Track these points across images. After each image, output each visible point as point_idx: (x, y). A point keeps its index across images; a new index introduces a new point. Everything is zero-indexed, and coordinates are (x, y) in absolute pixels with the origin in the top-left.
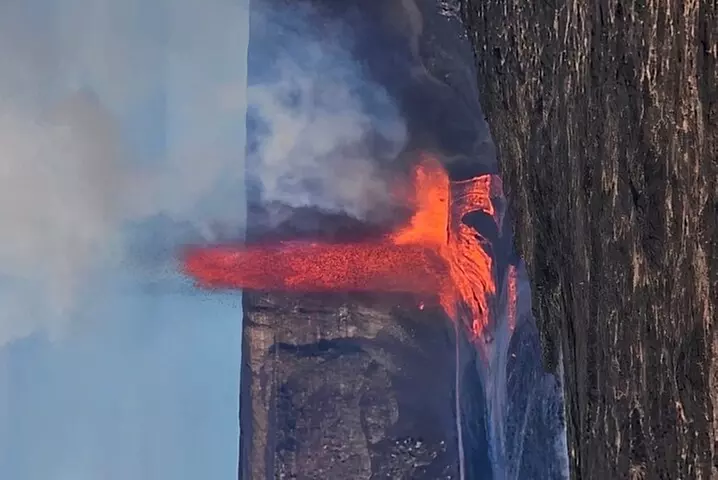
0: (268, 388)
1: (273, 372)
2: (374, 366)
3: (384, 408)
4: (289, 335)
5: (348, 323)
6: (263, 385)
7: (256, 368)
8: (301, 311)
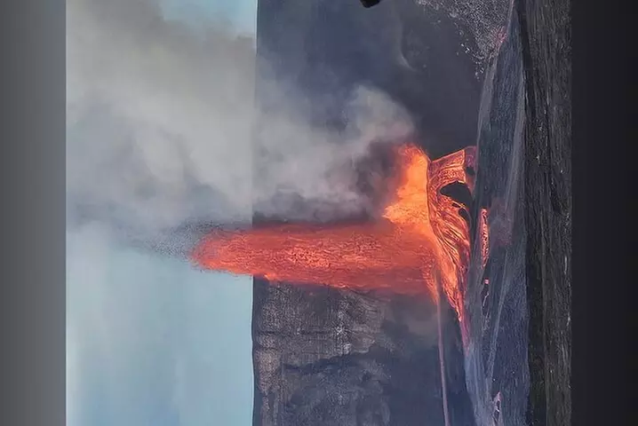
0: (276, 405)
1: (279, 390)
2: (367, 377)
3: (377, 413)
4: (293, 356)
5: (344, 341)
6: (271, 405)
7: (265, 390)
8: (303, 333)
